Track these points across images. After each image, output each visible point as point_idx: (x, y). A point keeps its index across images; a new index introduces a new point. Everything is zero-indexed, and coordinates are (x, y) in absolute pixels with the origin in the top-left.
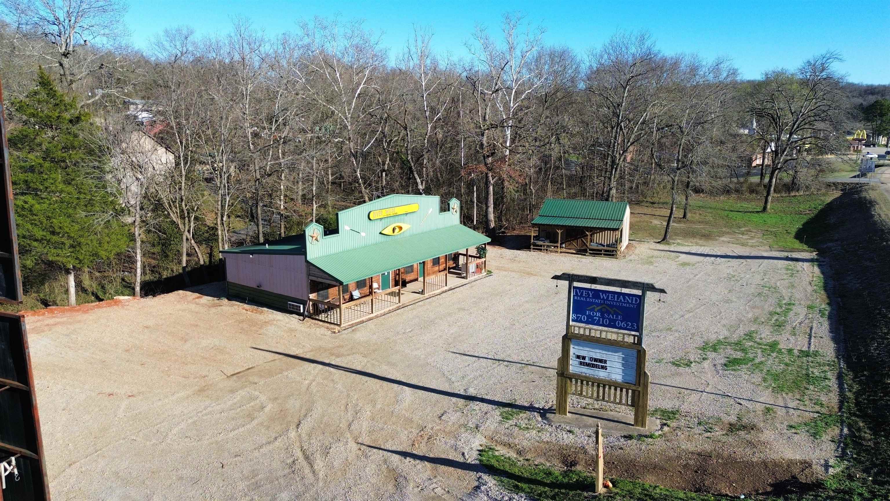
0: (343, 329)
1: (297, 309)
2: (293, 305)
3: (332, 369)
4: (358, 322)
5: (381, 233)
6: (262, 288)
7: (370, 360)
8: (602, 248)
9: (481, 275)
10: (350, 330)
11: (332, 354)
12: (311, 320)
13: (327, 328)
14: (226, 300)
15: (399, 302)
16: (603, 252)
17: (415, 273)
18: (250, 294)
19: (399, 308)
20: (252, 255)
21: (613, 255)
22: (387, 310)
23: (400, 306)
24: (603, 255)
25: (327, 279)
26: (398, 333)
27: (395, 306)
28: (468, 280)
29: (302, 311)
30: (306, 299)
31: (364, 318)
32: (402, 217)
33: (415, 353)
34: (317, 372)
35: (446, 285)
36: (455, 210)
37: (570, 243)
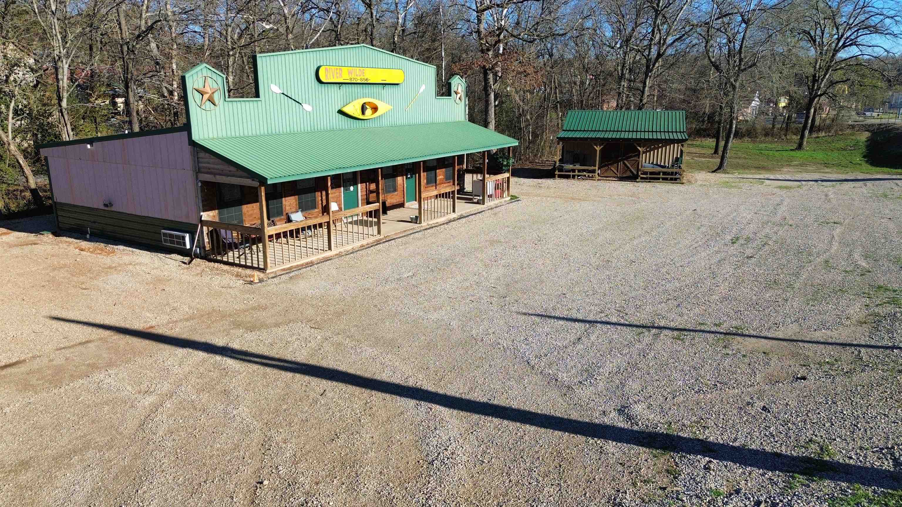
0: (270, 276)
1: (178, 243)
2: (171, 236)
3: (229, 362)
4: (302, 265)
5: (341, 112)
6: (113, 209)
7: (329, 334)
8: (660, 169)
9: (503, 200)
10: (286, 277)
11: (237, 325)
12: (207, 263)
13: (237, 276)
14: (51, 236)
15: (379, 232)
16: (661, 176)
17: (399, 193)
18: (95, 222)
19: (378, 243)
20: (92, 145)
21: (676, 179)
22: (357, 244)
23: (381, 240)
24: (661, 180)
25: (233, 176)
26: (387, 280)
27: (371, 240)
28: (485, 206)
29: (188, 246)
30: (193, 221)
31: (314, 258)
32: (375, 89)
33: (434, 316)
34: (187, 369)
35: (454, 211)
36: (459, 96)
37: (606, 168)
